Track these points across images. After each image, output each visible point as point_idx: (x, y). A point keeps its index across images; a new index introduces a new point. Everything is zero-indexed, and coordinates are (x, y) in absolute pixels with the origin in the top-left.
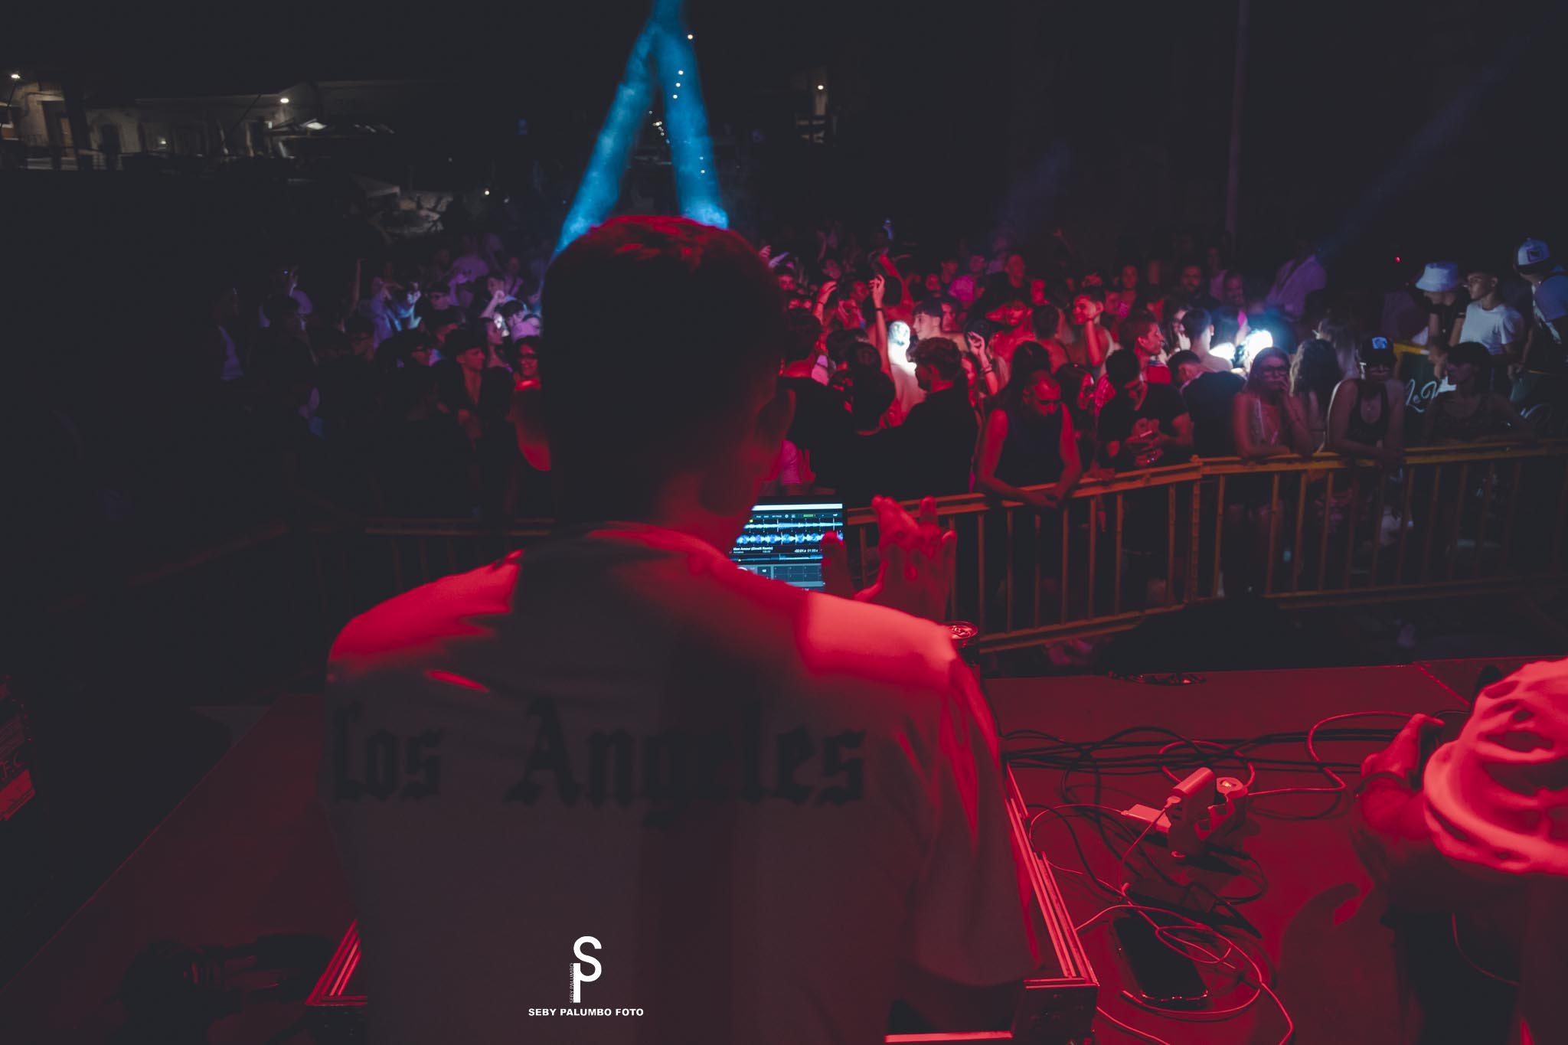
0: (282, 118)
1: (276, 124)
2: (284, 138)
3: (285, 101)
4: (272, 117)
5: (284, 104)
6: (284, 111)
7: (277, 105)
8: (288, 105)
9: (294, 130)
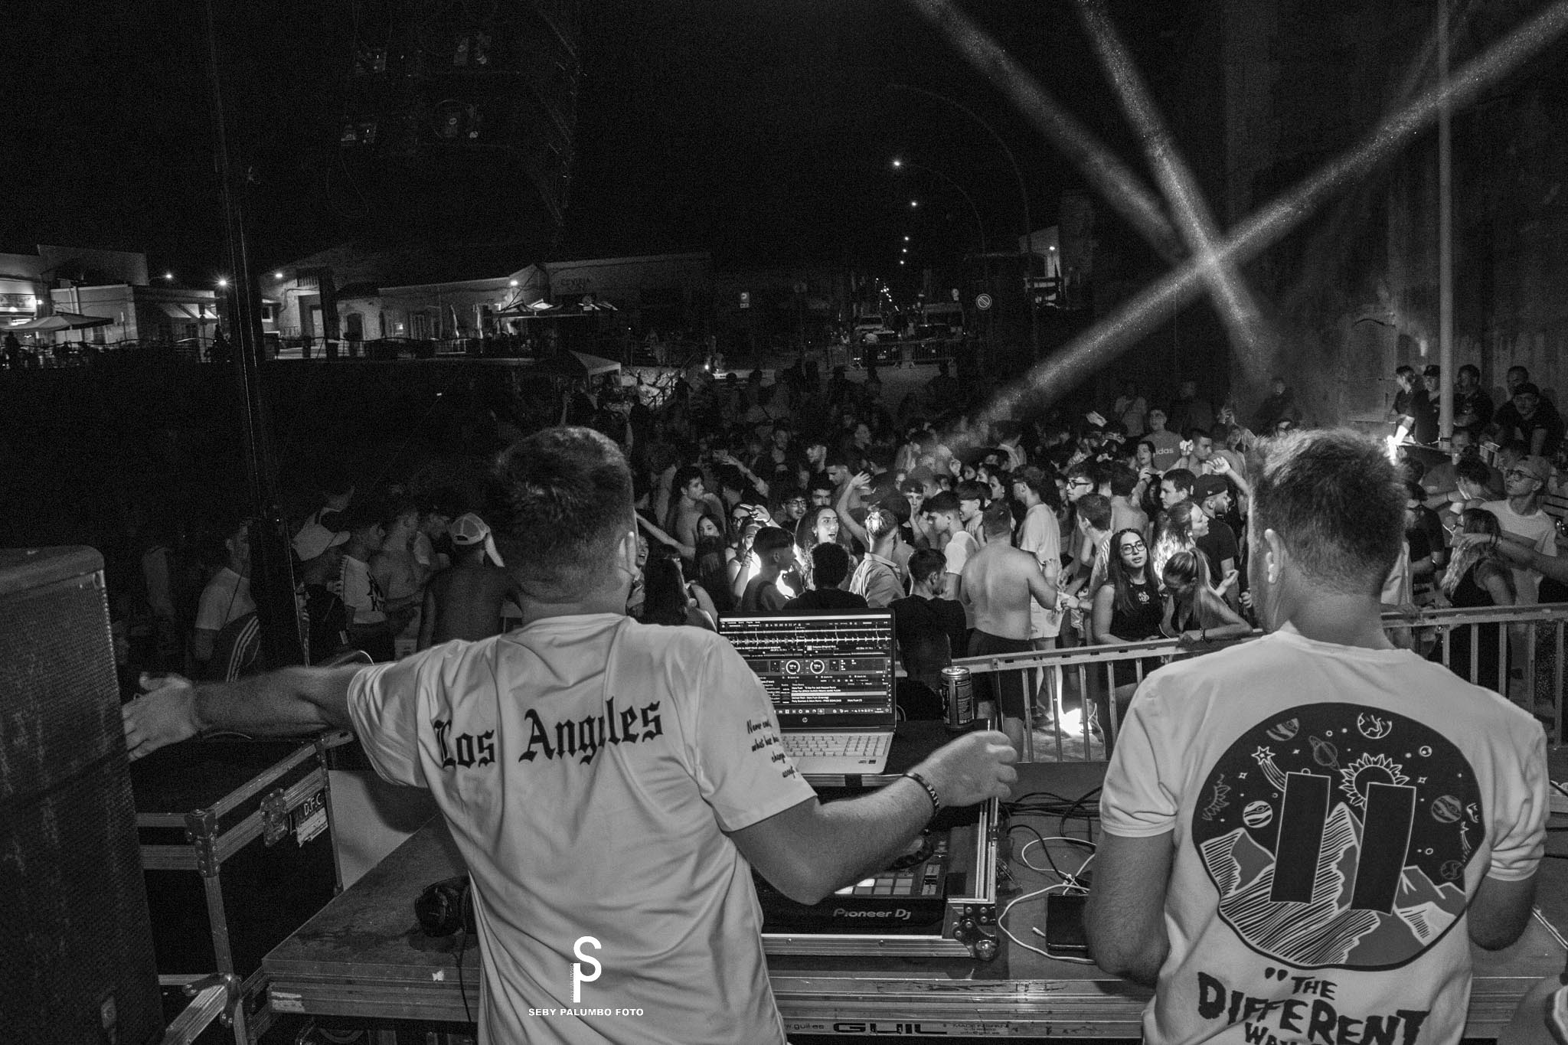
0: (510, 299)
1: (505, 306)
3: (514, 283)
4: (502, 299)
5: (513, 287)
6: (513, 293)
7: (507, 287)
8: (518, 287)
9: (521, 311)
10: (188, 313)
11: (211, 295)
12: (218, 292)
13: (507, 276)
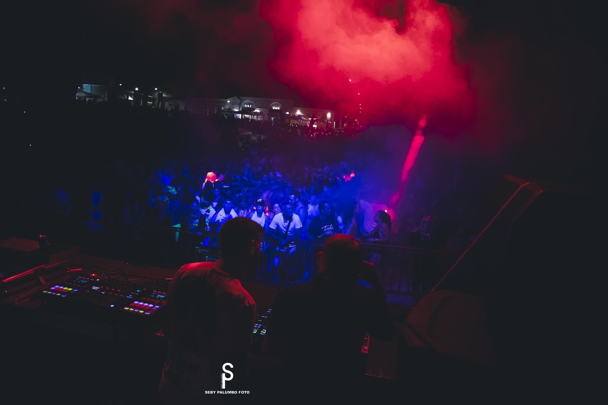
0: (227, 107)
1: (225, 109)
2: (226, 113)
3: (229, 102)
4: (224, 106)
5: (228, 103)
6: (228, 105)
7: (226, 102)
8: (229, 103)
9: (229, 111)
10: (125, 97)
11: (133, 92)
12: (135, 91)
13: (227, 99)
